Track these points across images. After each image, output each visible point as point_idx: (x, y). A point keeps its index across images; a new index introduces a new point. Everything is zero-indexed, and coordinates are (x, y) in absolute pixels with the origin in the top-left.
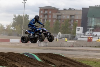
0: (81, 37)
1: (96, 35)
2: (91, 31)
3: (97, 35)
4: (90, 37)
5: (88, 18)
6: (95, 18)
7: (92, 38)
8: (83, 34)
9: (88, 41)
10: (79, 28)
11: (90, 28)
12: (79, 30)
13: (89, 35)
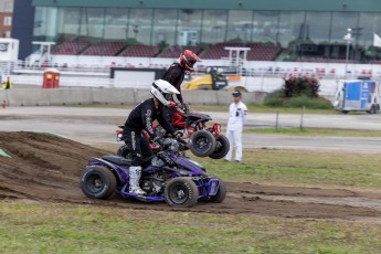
0: (14, 74)
1: (65, 66)
2: (45, 51)
3: (69, 65)
4: (51, 73)
5: (37, 8)
6: (59, 7)
7: (58, 75)
8: (21, 62)
9: (43, 87)
10: (6, 44)
11: (43, 43)
12: (6, 50)
13: (40, 64)
